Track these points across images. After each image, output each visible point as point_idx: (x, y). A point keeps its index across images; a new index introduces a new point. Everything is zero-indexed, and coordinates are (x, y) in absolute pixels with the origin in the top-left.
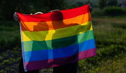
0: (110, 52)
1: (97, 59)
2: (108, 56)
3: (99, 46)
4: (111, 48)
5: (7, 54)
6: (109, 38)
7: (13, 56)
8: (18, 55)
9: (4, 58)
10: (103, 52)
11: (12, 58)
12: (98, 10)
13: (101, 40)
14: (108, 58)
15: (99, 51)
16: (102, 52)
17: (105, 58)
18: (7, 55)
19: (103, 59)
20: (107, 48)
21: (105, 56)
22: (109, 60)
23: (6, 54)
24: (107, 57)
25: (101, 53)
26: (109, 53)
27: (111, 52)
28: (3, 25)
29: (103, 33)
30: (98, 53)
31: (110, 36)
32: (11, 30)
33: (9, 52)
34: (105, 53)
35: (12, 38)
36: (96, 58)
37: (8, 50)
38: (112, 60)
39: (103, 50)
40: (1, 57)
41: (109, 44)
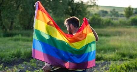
2: (133, 70)
3: (123, 59)
5: (24, 66)
6: (135, 50)
7: (30, 68)
8: (36, 67)
9: (20, 70)
11: (29, 70)
12: (124, 19)
13: (126, 52)
15: (124, 64)
16: (126, 65)
18: (24, 67)
20: (132, 60)
21: (130, 70)
23: (22, 67)
24: (132, 70)
25: (126, 67)
26: (134, 66)
28: (20, 35)
29: (129, 44)
30: (122, 67)
31: (136, 48)
32: (28, 41)
33: (26, 63)
34: (129, 66)
35: (30, 49)
39: (127, 63)
40: (17, 70)
41: (134, 57)
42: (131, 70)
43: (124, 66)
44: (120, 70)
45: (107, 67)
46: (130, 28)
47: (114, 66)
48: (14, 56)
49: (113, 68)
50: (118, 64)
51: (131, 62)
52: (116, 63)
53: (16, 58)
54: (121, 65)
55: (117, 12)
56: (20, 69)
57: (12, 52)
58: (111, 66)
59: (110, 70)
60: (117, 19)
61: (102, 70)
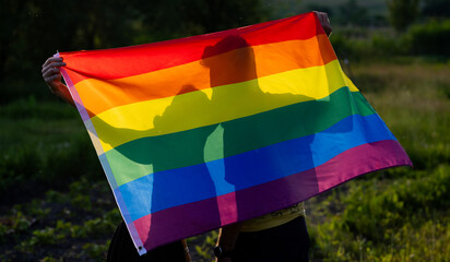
0: (434, 194)
1: (387, 221)
2: (427, 209)
3: (391, 171)
4: (438, 178)
5: (48, 206)
6: (430, 140)
7: (68, 212)
8: (89, 209)
9: (34, 220)
10: (409, 195)
11: (67, 220)
12: (386, 34)
14: (429, 215)
15: (394, 191)
16: (403, 193)
17: (414, 217)
18: (48, 211)
19: (407, 218)
20: (422, 176)
21: (415, 210)
22: (431, 222)
23: (43, 208)
24: (424, 211)
25: (400, 199)
26: (430, 197)
27: (439, 193)
28: (32, 98)
29: (408, 121)
30: (389, 199)
31: (434, 134)
32: (60, 117)
33: (54, 197)
34: (414, 195)
35: (66, 145)
36: (383, 216)
37: (52, 193)
38: (441, 222)
39: (405, 185)
40: (24, 220)
41: (429, 164)
42: (421, 210)
43: (395, 198)
44: (380, 211)
45: (336, 201)
46: (409, 63)
47: (361, 198)
48: (12, 173)
49: (357, 206)
50: (375, 192)
51: (419, 181)
52: (367, 187)
53: (19, 178)
54: (386, 193)
55: (363, 11)
56: (34, 216)
57: (7, 157)
58: (349, 198)
59: (346, 212)
60: (364, 35)
61: (321, 214)
